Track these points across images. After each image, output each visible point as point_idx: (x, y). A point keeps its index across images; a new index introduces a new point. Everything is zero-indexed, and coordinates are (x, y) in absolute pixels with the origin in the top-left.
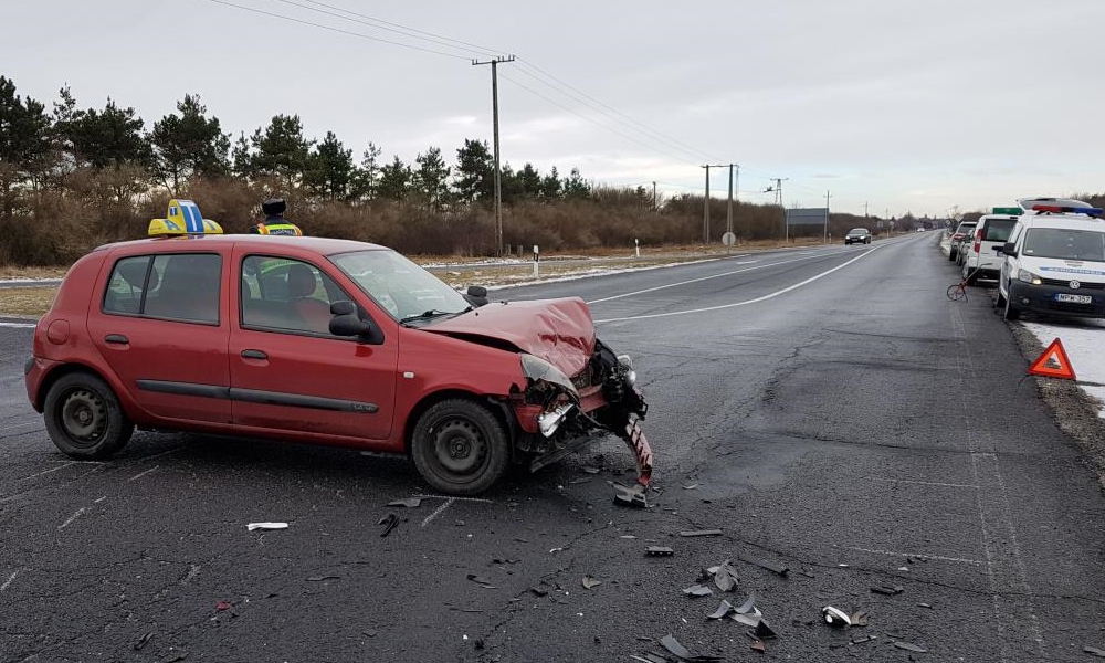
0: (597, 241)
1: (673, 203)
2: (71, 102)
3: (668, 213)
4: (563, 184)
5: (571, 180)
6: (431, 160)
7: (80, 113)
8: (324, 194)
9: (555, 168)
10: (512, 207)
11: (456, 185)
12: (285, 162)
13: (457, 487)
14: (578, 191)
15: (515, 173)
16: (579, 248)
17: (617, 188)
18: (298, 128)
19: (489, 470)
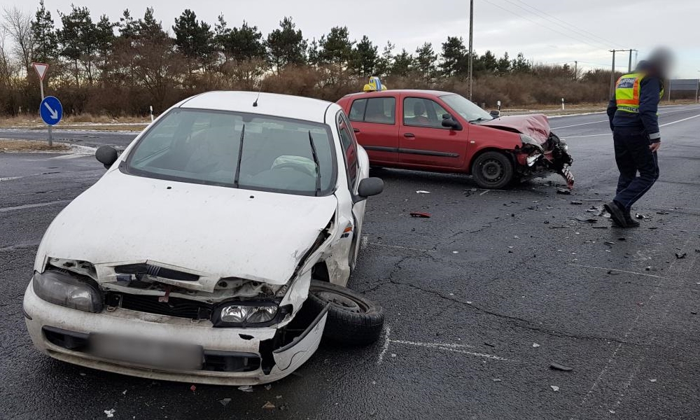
0: (534, 100)
1: (589, 75)
2: (224, 24)
3: (585, 82)
4: (511, 63)
5: (517, 61)
6: (426, 51)
7: (228, 30)
8: (360, 74)
9: (506, 53)
10: (477, 79)
11: (441, 66)
12: (338, 55)
13: (491, 186)
14: (522, 68)
15: (479, 57)
16: (522, 105)
17: (550, 65)
18: (346, 34)
19: (505, 179)
